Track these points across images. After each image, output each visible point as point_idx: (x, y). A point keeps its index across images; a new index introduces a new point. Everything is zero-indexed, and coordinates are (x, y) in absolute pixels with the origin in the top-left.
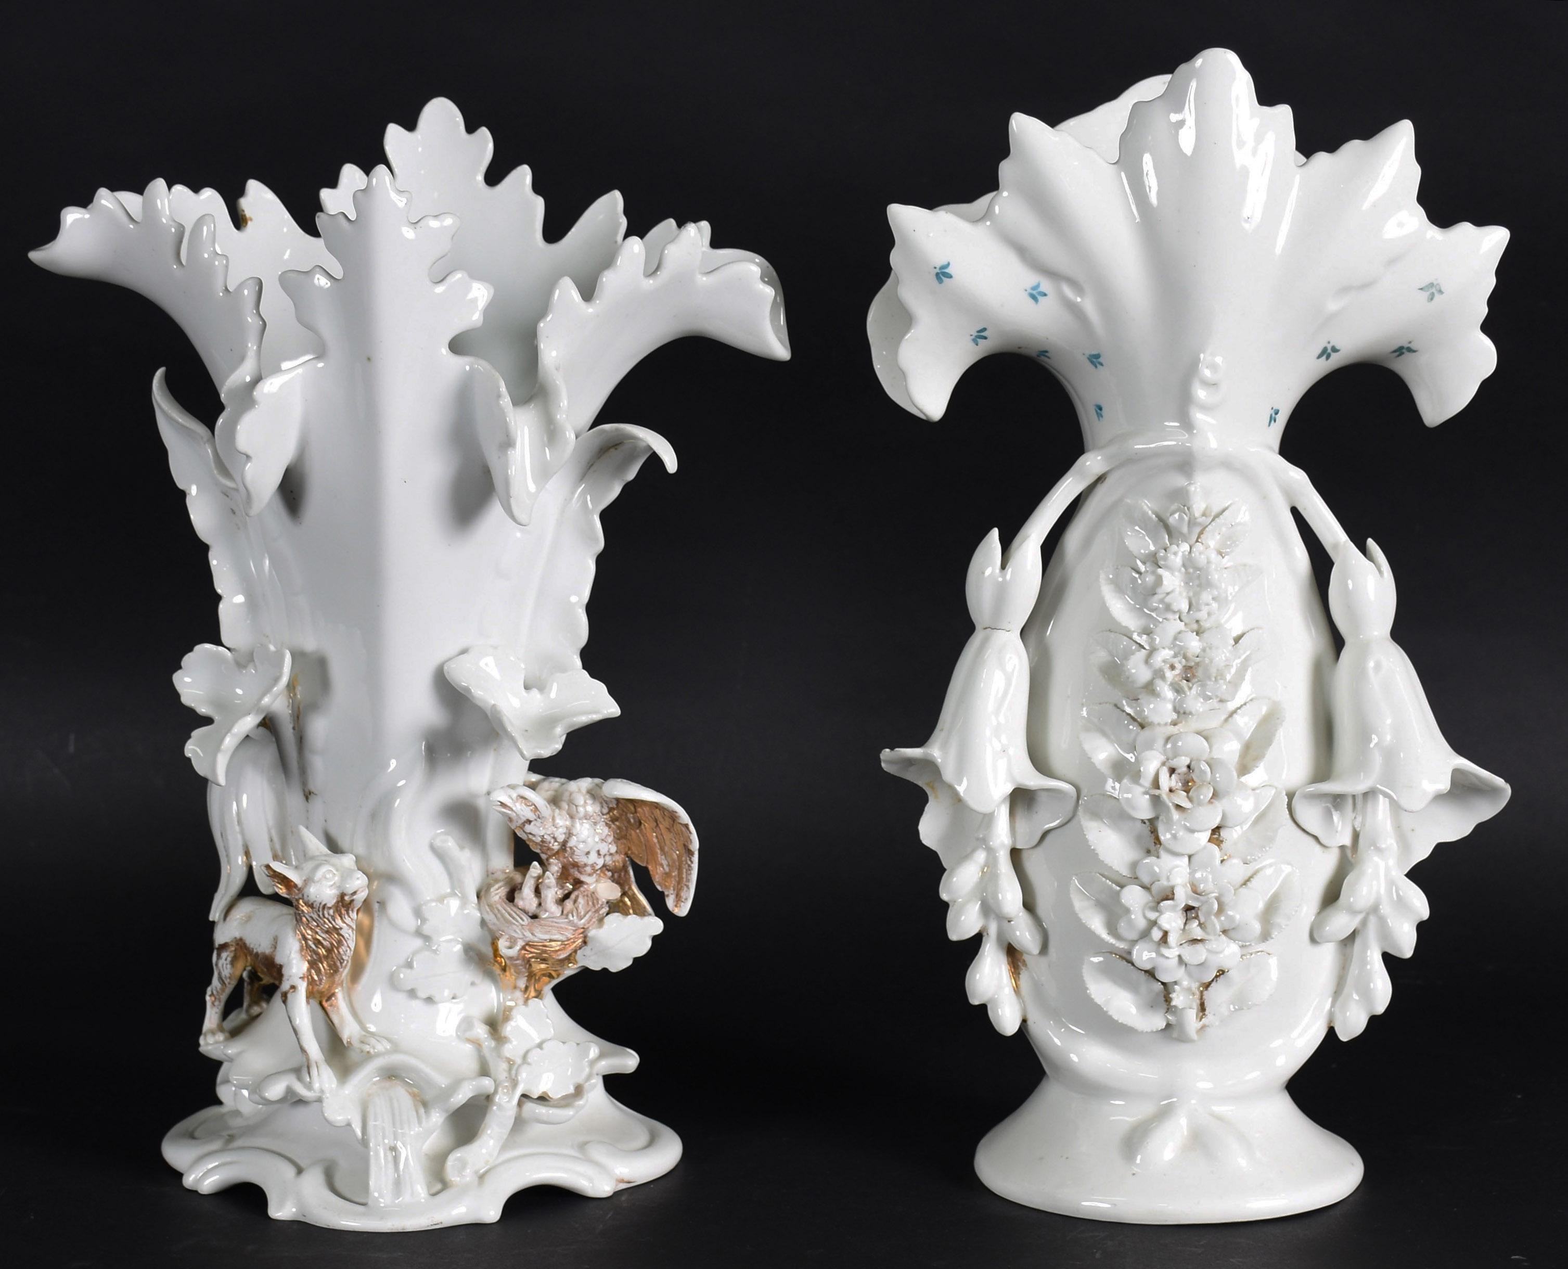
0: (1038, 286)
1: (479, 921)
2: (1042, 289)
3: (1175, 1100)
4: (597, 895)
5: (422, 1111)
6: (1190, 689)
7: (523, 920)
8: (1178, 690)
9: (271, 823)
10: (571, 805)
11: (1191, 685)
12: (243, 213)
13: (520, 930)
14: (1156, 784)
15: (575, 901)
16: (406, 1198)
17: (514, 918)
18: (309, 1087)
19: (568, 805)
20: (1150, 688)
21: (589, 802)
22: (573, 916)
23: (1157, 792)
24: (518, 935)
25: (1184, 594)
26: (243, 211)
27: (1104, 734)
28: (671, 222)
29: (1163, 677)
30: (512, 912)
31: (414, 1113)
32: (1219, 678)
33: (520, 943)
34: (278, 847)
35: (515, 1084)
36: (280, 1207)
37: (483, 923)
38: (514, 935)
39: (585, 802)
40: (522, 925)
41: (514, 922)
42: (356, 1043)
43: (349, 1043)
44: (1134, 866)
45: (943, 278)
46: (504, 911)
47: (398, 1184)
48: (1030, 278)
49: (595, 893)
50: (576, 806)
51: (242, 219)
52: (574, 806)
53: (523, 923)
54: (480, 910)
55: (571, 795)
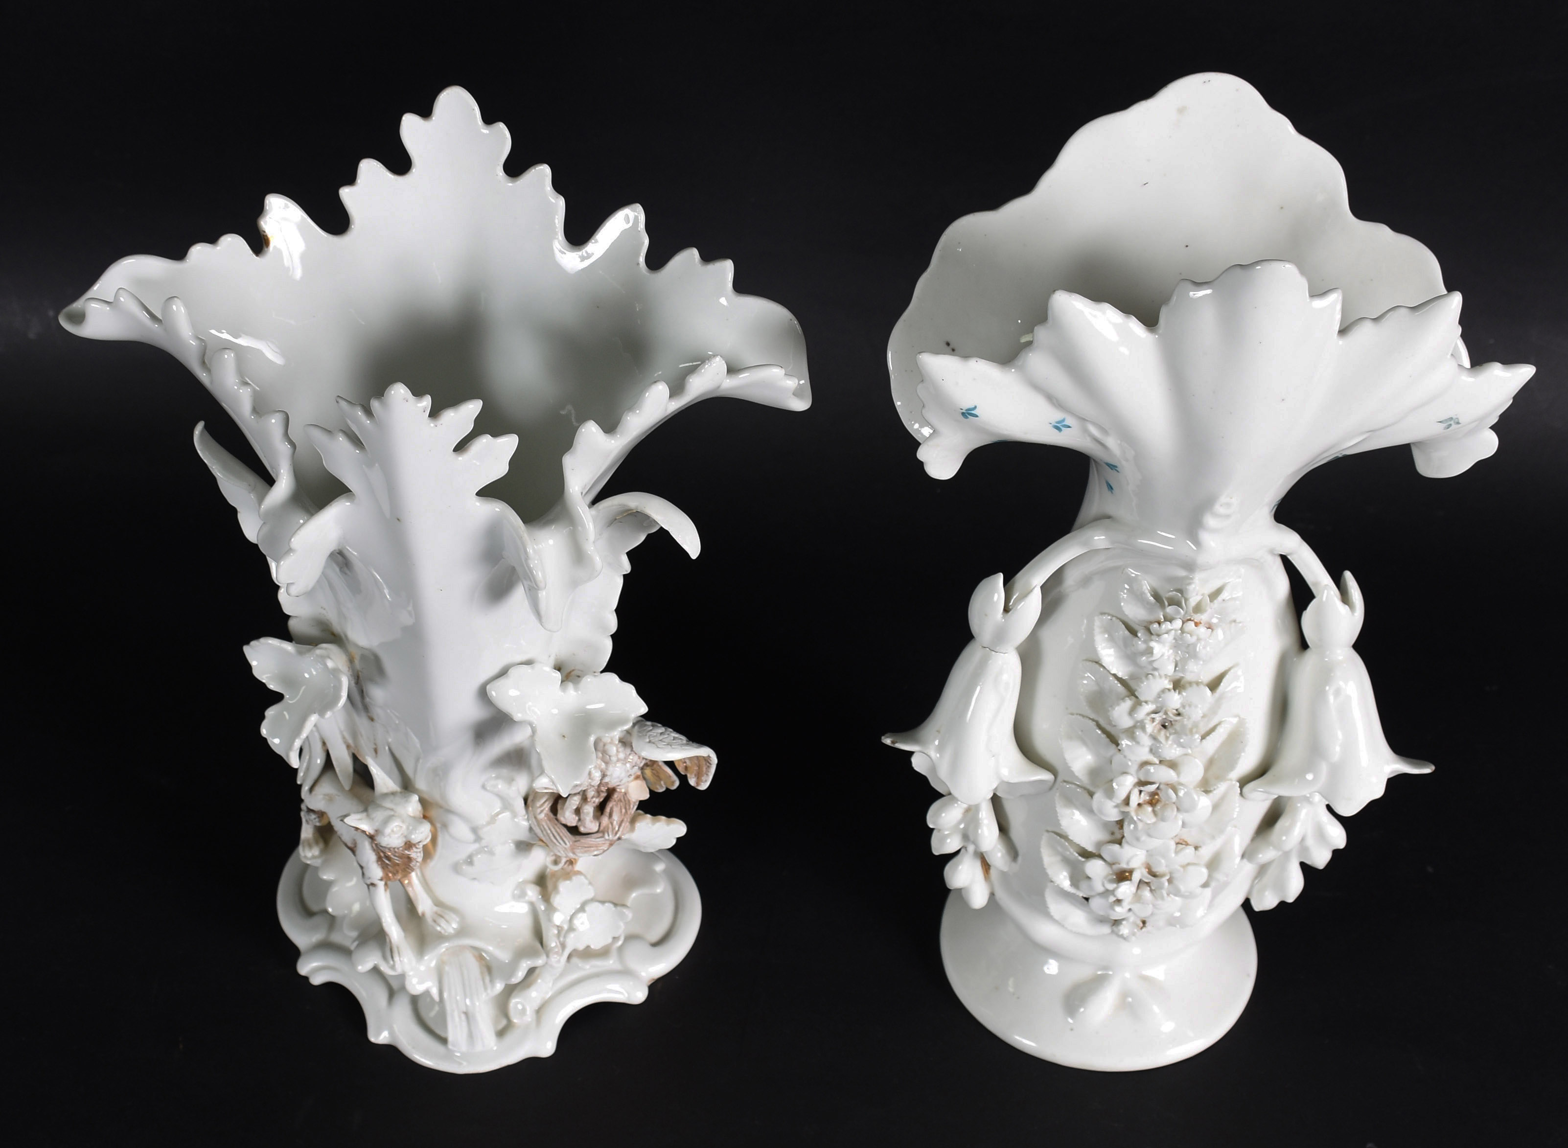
0: (1063, 420)
1: (528, 828)
2: (1066, 423)
3: (1111, 973)
4: (628, 797)
5: (487, 979)
6: (1167, 738)
7: (566, 844)
8: (1154, 738)
9: (342, 727)
10: (605, 754)
11: (1168, 735)
12: (265, 234)
13: (564, 851)
14: (1127, 802)
15: (610, 816)
16: (479, 1048)
17: (556, 839)
18: (393, 967)
19: (602, 754)
20: (1130, 732)
21: (621, 749)
22: (609, 835)
23: (1126, 809)
24: (562, 853)
25: (1172, 658)
26: (265, 232)
27: (1084, 743)
28: (694, 253)
29: (1143, 728)
30: (556, 834)
31: (481, 983)
32: (1194, 730)
33: (564, 860)
34: (350, 742)
35: (563, 946)
36: (378, 1034)
37: (531, 829)
38: (558, 854)
39: (617, 751)
40: (565, 848)
41: (558, 844)
42: (429, 920)
43: (423, 914)
44: (1100, 844)
45: (969, 416)
46: (549, 832)
47: (471, 1036)
48: (1057, 415)
49: (627, 795)
50: (610, 756)
51: (264, 239)
52: (608, 756)
53: (566, 847)
54: (528, 820)
55: (604, 745)
